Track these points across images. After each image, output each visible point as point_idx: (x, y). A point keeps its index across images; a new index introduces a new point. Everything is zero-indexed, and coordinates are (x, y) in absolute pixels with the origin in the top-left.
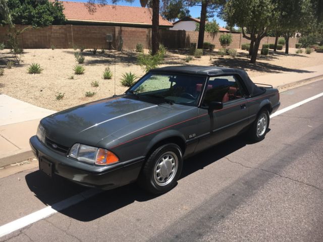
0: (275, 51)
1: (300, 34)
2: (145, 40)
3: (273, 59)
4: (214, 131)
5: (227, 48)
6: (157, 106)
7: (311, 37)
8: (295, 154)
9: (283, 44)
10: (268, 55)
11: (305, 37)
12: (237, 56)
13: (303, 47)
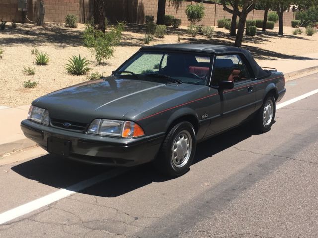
0: (264, 30)
1: (296, 7)
2: (78, 9)
3: (264, 42)
4: (224, 113)
5: (198, 24)
6: (165, 85)
7: (312, 11)
8: (305, 142)
9: (275, 20)
10: (256, 36)
11: (304, 12)
12: (215, 36)
13: (302, 26)
